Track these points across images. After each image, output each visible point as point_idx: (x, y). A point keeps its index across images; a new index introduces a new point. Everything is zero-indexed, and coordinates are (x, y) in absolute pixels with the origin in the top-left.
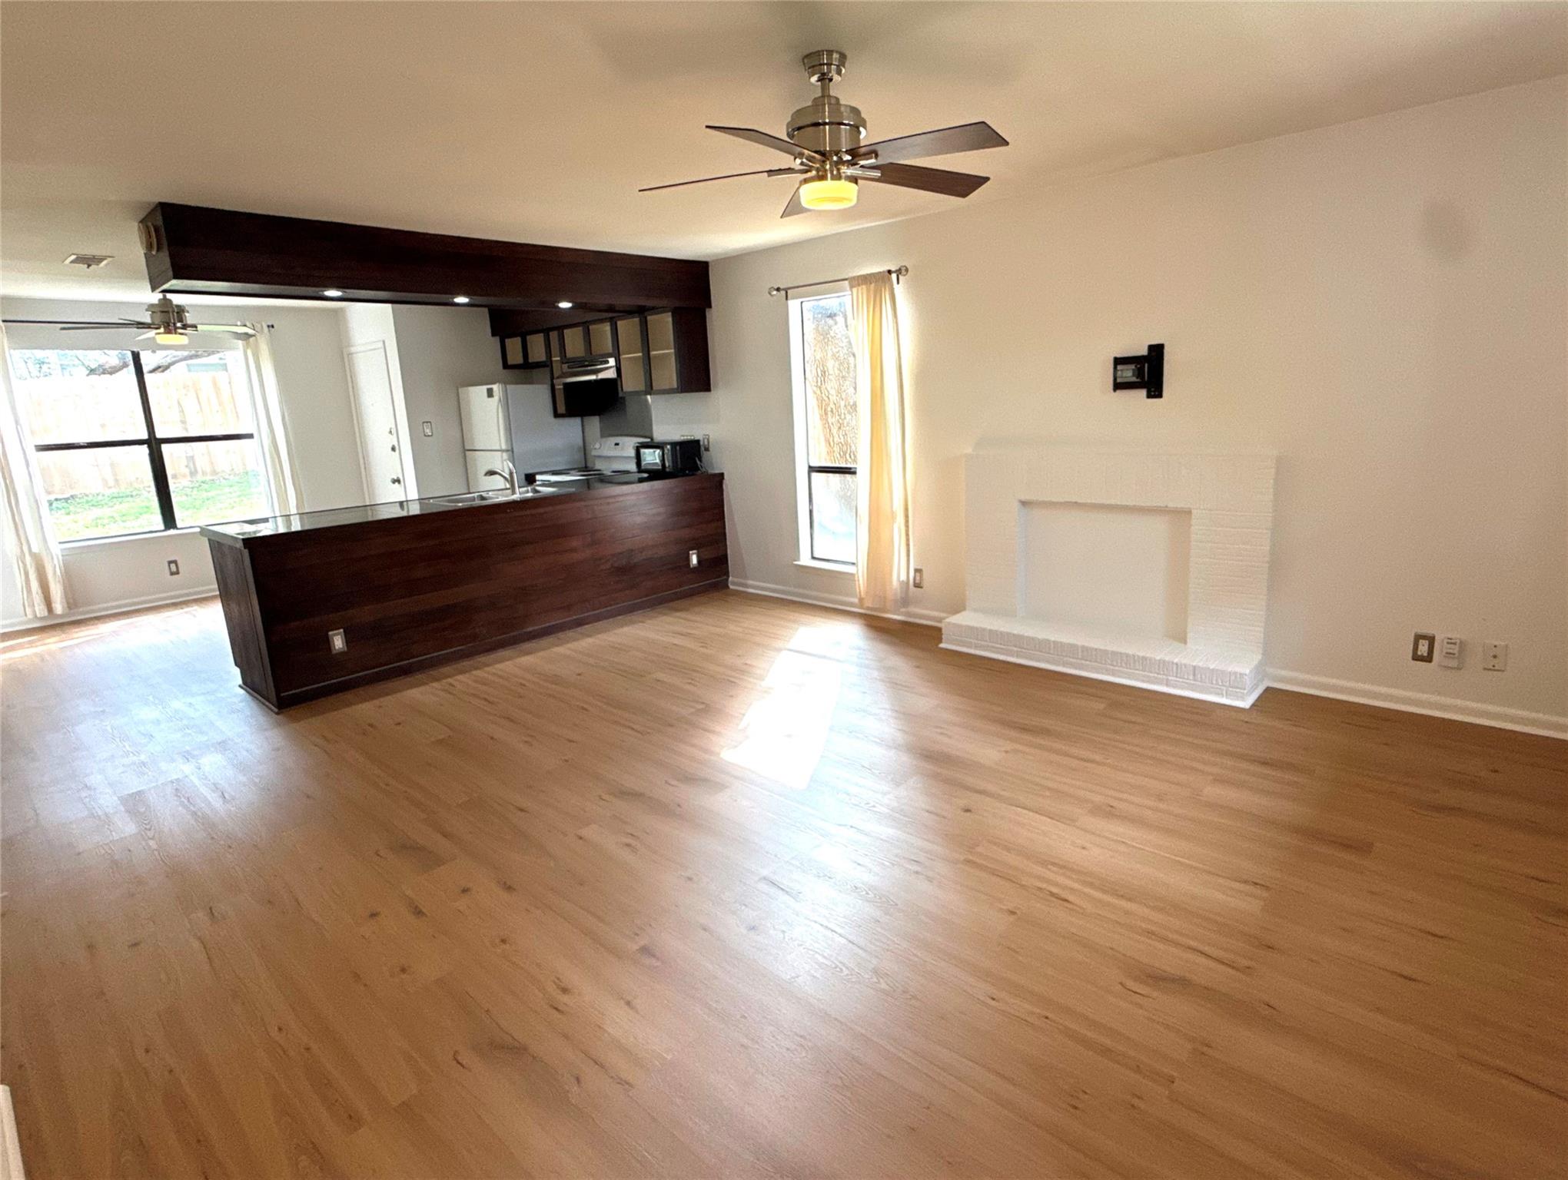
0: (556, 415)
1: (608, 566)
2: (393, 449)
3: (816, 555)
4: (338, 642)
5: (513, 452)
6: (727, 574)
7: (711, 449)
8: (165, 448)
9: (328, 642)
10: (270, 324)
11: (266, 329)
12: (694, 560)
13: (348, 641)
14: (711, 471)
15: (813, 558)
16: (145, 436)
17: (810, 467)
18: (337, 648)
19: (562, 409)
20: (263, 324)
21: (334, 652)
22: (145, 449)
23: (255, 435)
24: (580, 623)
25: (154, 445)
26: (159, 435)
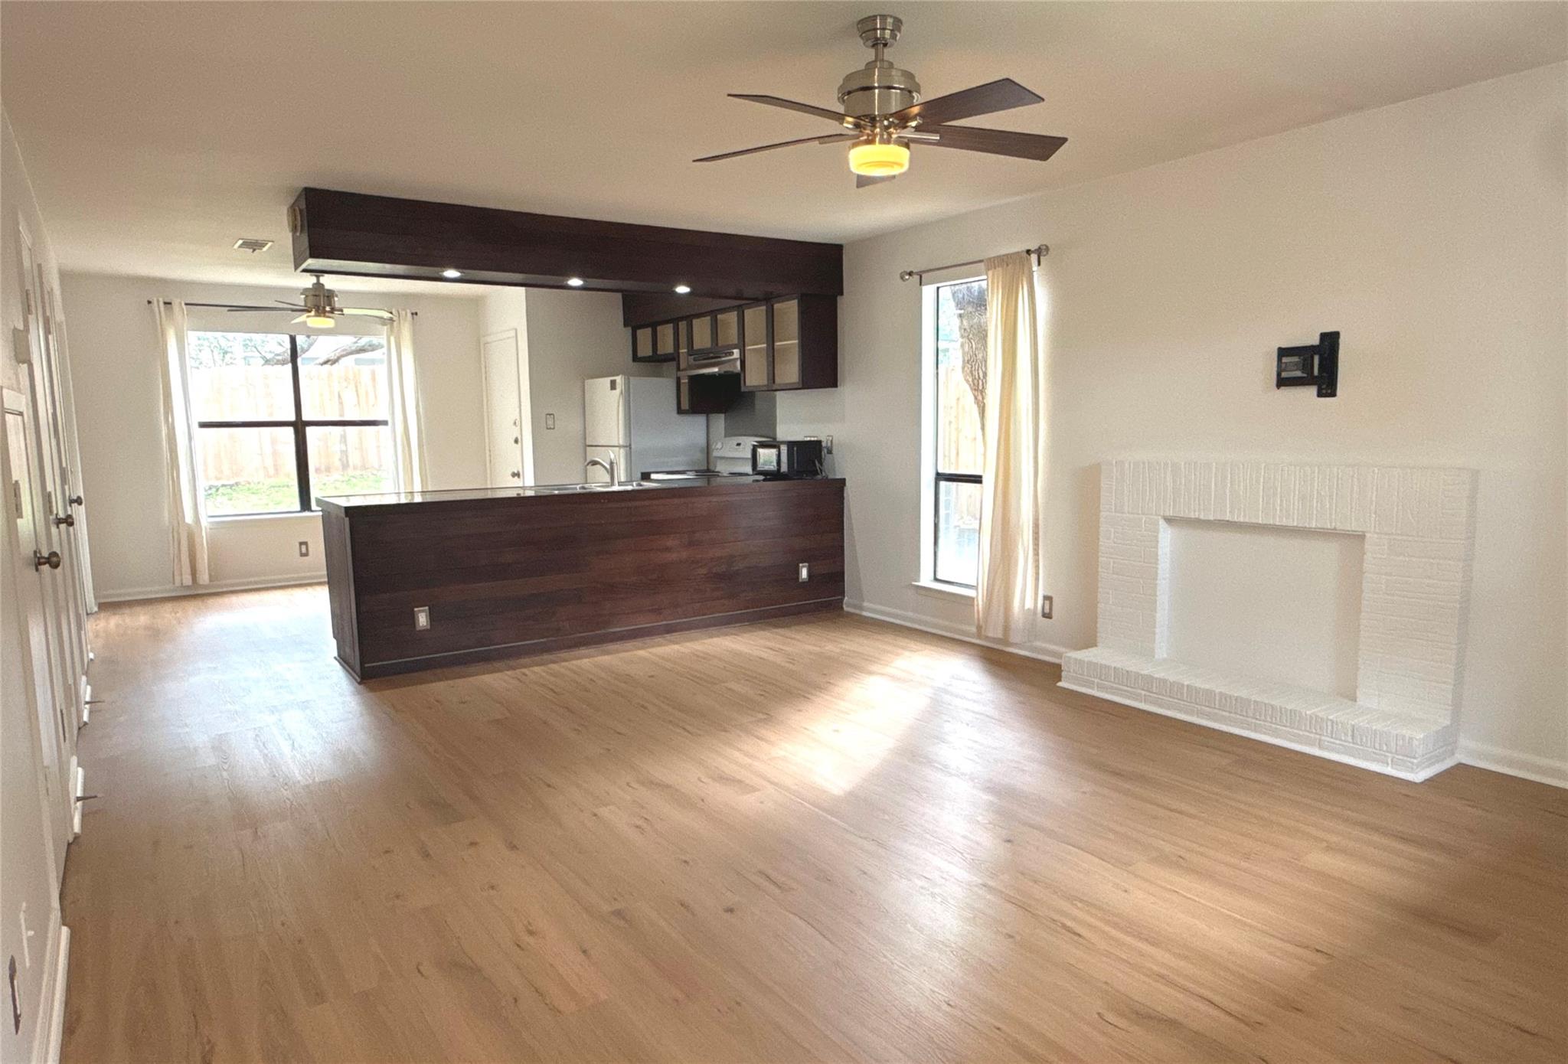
0: (680, 411)
1: (704, 571)
2: (516, 441)
3: (939, 577)
4: (422, 620)
5: (630, 448)
6: (843, 593)
7: (834, 452)
8: (309, 430)
9: (412, 619)
10: (414, 311)
11: (409, 315)
12: (804, 573)
14: (831, 476)
15: (936, 579)
16: (292, 418)
17: (938, 474)
18: (421, 625)
19: (685, 405)
20: (408, 311)
21: (418, 629)
22: (291, 430)
23: (390, 422)
24: (669, 630)
25: (300, 427)
26: (305, 418)
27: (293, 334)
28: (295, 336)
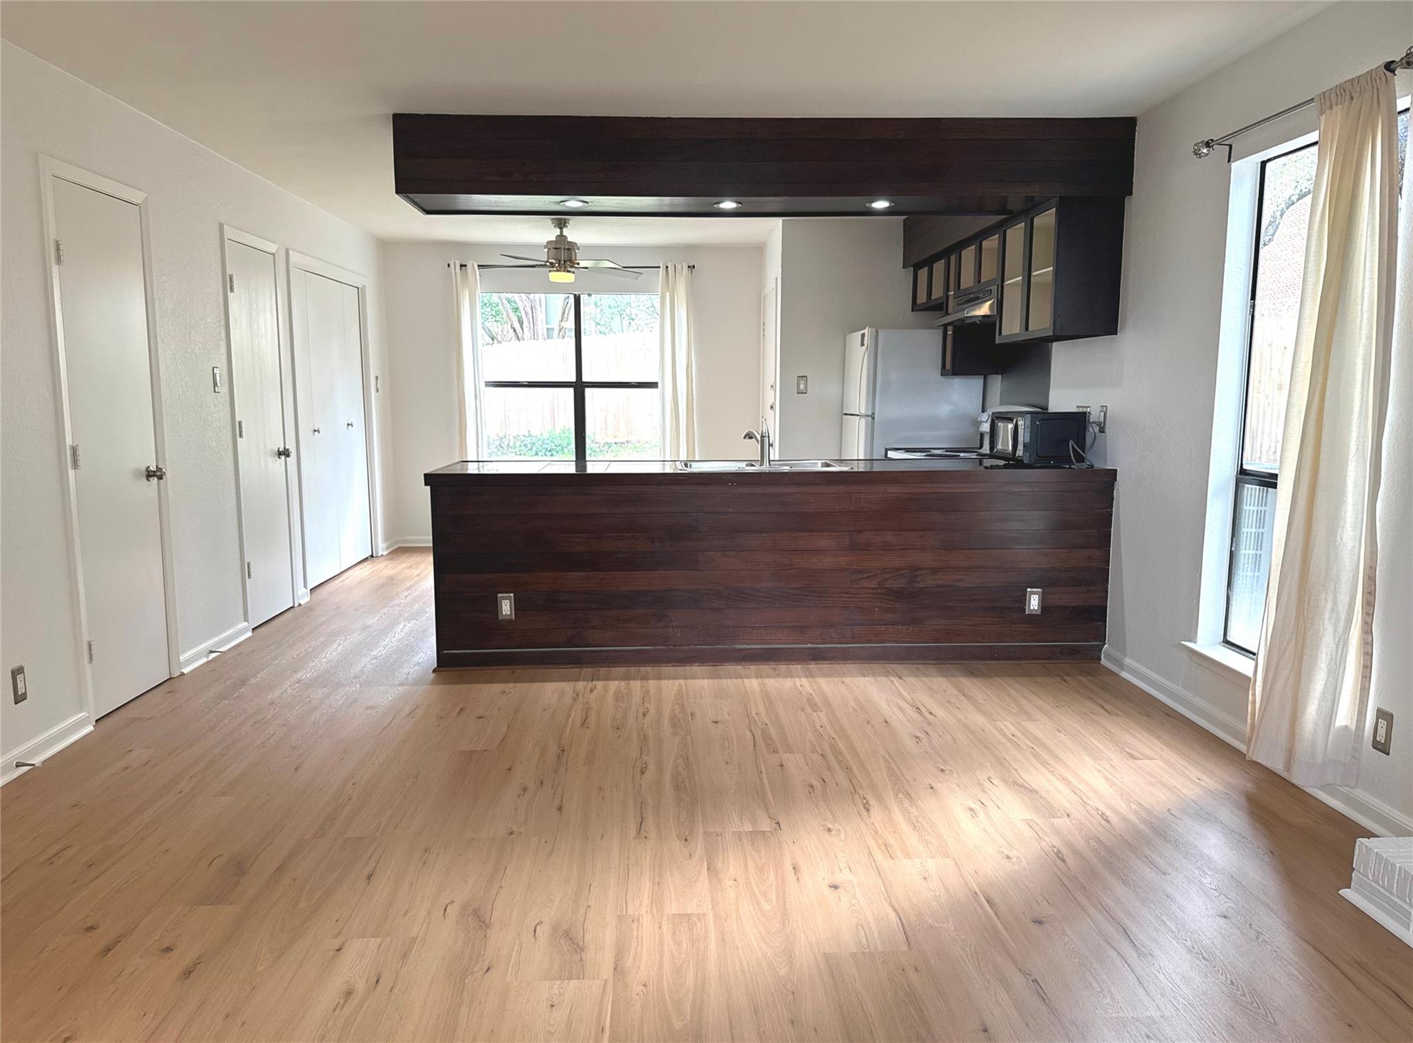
0: (944, 372)
1: (873, 584)
2: (772, 407)
3: (1232, 638)
4: (506, 608)
5: (873, 418)
6: (1102, 638)
7: (1107, 430)
8: (588, 391)
9: (496, 606)
10: (691, 265)
11: (685, 268)
12: (1034, 603)
13: (518, 607)
14: (1098, 465)
15: (1227, 642)
16: (573, 379)
17: (1242, 472)
18: (504, 613)
19: (948, 366)
20: (684, 263)
21: (500, 618)
22: (571, 391)
23: (660, 385)
24: (817, 656)
25: (579, 387)
26: (585, 379)
27: (577, 293)
28: (579, 296)
